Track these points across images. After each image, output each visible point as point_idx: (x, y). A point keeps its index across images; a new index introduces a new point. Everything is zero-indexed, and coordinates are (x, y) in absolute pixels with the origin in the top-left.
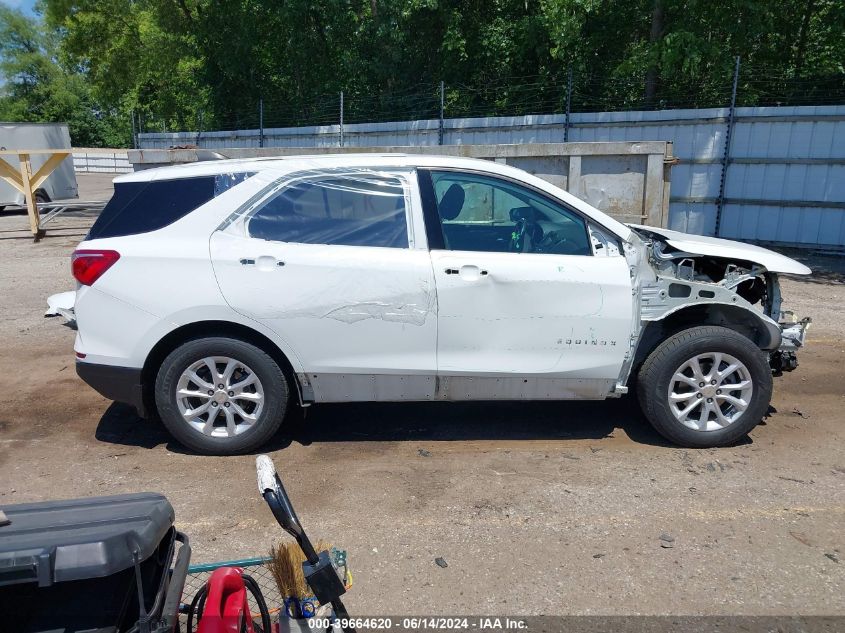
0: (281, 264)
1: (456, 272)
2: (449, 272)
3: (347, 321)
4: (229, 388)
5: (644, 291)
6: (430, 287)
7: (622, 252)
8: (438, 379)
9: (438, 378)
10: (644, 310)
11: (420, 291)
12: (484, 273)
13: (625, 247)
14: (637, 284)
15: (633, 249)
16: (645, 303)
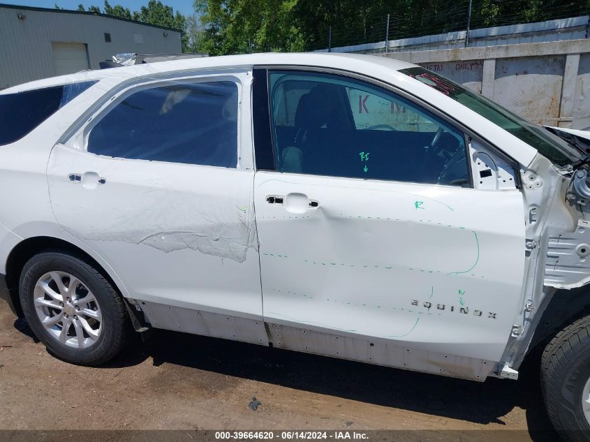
0: (103, 181)
1: (280, 201)
2: (271, 200)
3: (164, 250)
4: (76, 302)
5: (552, 243)
6: (248, 218)
7: (519, 185)
8: (268, 326)
9: (266, 325)
10: (548, 270)
11: (237, 221)
12: (314, 204)
13: (525, 177)
14: (539, 233)
15: (538, 180)
16: (552, 261)
